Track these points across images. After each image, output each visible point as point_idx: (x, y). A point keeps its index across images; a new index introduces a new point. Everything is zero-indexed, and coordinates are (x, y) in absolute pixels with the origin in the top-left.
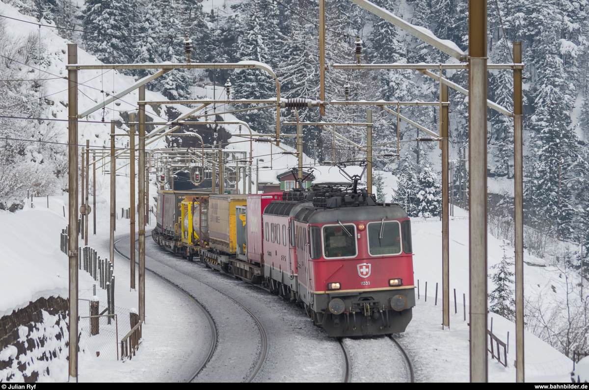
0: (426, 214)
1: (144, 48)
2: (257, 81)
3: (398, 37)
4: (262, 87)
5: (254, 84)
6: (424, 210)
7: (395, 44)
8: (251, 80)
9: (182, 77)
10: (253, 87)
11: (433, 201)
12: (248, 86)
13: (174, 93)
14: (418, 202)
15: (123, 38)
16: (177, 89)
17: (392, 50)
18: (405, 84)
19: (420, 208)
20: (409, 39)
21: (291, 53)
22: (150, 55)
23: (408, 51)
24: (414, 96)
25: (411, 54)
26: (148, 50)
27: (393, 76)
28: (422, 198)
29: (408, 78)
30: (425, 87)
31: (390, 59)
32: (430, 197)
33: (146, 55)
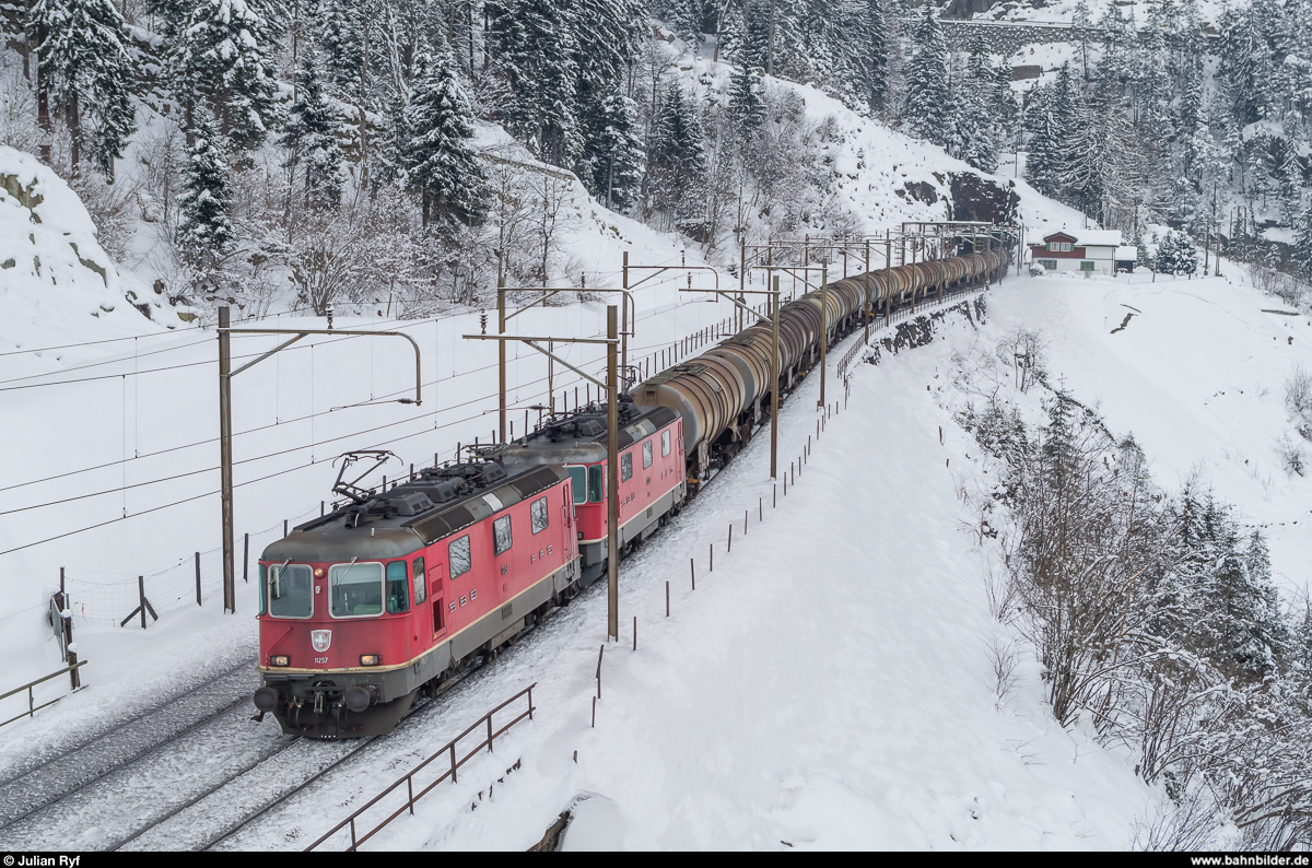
0: (1180, 272)
1: (953, 123)
2: (1046, 151)
3: (1202, 109)
4: (1050, 157)
5: (1044, 154)
6: (1179, 268)
7: (1199, 114)
8: (1039, 151)
9: (985, 147)
10: (1043, 157)
11: (1187, 260)
12: (1038, 156)
13: (977, 161)
14: (1174, 262)
15: (938, 114)
16: (979, 157)
17: (1197, 119)
18: (1207, 146)
19: (1176, 266)
20: (1213, 109)
21: (1079, 128)
22: (958, 128)
23: (1212, 120)
24: (1214, 158)
25: (1214, 122)
26: (956, 124)
27: (1195, 141)
28: (1177, 258)
29: (1209, 142)
30: (1224, 150)
31: (1195, 127)
32: (1185, 257)
33: (955, 128)
